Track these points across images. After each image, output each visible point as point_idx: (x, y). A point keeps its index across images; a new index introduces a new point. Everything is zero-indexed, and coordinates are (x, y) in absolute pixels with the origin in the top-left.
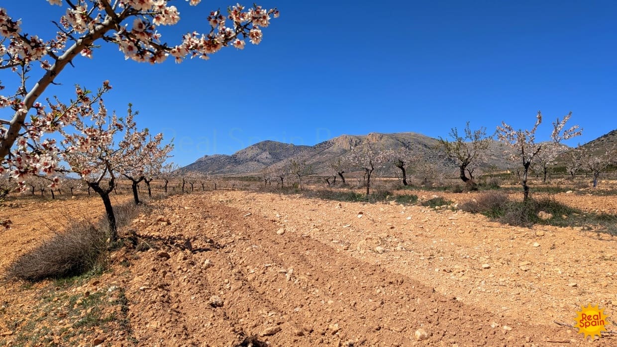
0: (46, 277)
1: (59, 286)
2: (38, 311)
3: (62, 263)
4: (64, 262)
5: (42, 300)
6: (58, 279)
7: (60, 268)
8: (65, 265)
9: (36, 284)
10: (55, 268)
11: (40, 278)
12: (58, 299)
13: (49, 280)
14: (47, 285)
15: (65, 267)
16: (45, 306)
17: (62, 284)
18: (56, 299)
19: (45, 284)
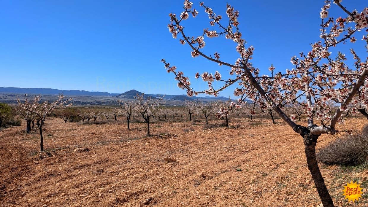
0: (335, 163)
1: (343, 170)
2: (334, 182)
3: (344, 156)
4: (345, 156)
5: (335, 177)
6: (342, 166)
7: (342, 159)
8: (346, 158)
9: (329, 167)
10: (340, 159)
11: (332, 164)
12: (345, 178)
13: (337, 165)
14: (336, 168)
15: (346, 159)
16: (338, 180)
17: (345, 169)
18: (344, 177)
19: (334, 167)
